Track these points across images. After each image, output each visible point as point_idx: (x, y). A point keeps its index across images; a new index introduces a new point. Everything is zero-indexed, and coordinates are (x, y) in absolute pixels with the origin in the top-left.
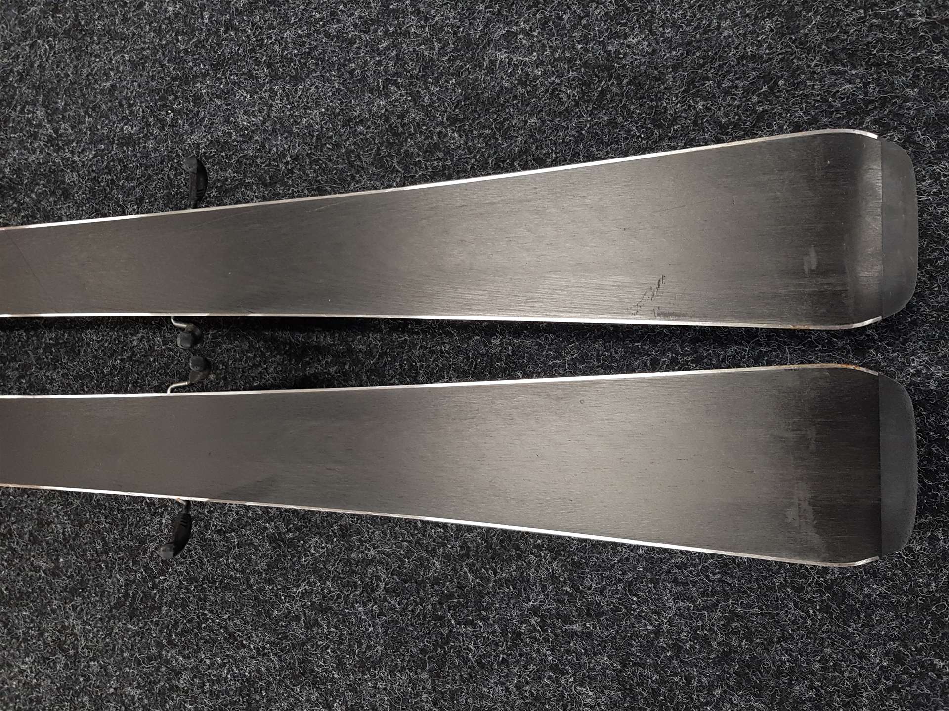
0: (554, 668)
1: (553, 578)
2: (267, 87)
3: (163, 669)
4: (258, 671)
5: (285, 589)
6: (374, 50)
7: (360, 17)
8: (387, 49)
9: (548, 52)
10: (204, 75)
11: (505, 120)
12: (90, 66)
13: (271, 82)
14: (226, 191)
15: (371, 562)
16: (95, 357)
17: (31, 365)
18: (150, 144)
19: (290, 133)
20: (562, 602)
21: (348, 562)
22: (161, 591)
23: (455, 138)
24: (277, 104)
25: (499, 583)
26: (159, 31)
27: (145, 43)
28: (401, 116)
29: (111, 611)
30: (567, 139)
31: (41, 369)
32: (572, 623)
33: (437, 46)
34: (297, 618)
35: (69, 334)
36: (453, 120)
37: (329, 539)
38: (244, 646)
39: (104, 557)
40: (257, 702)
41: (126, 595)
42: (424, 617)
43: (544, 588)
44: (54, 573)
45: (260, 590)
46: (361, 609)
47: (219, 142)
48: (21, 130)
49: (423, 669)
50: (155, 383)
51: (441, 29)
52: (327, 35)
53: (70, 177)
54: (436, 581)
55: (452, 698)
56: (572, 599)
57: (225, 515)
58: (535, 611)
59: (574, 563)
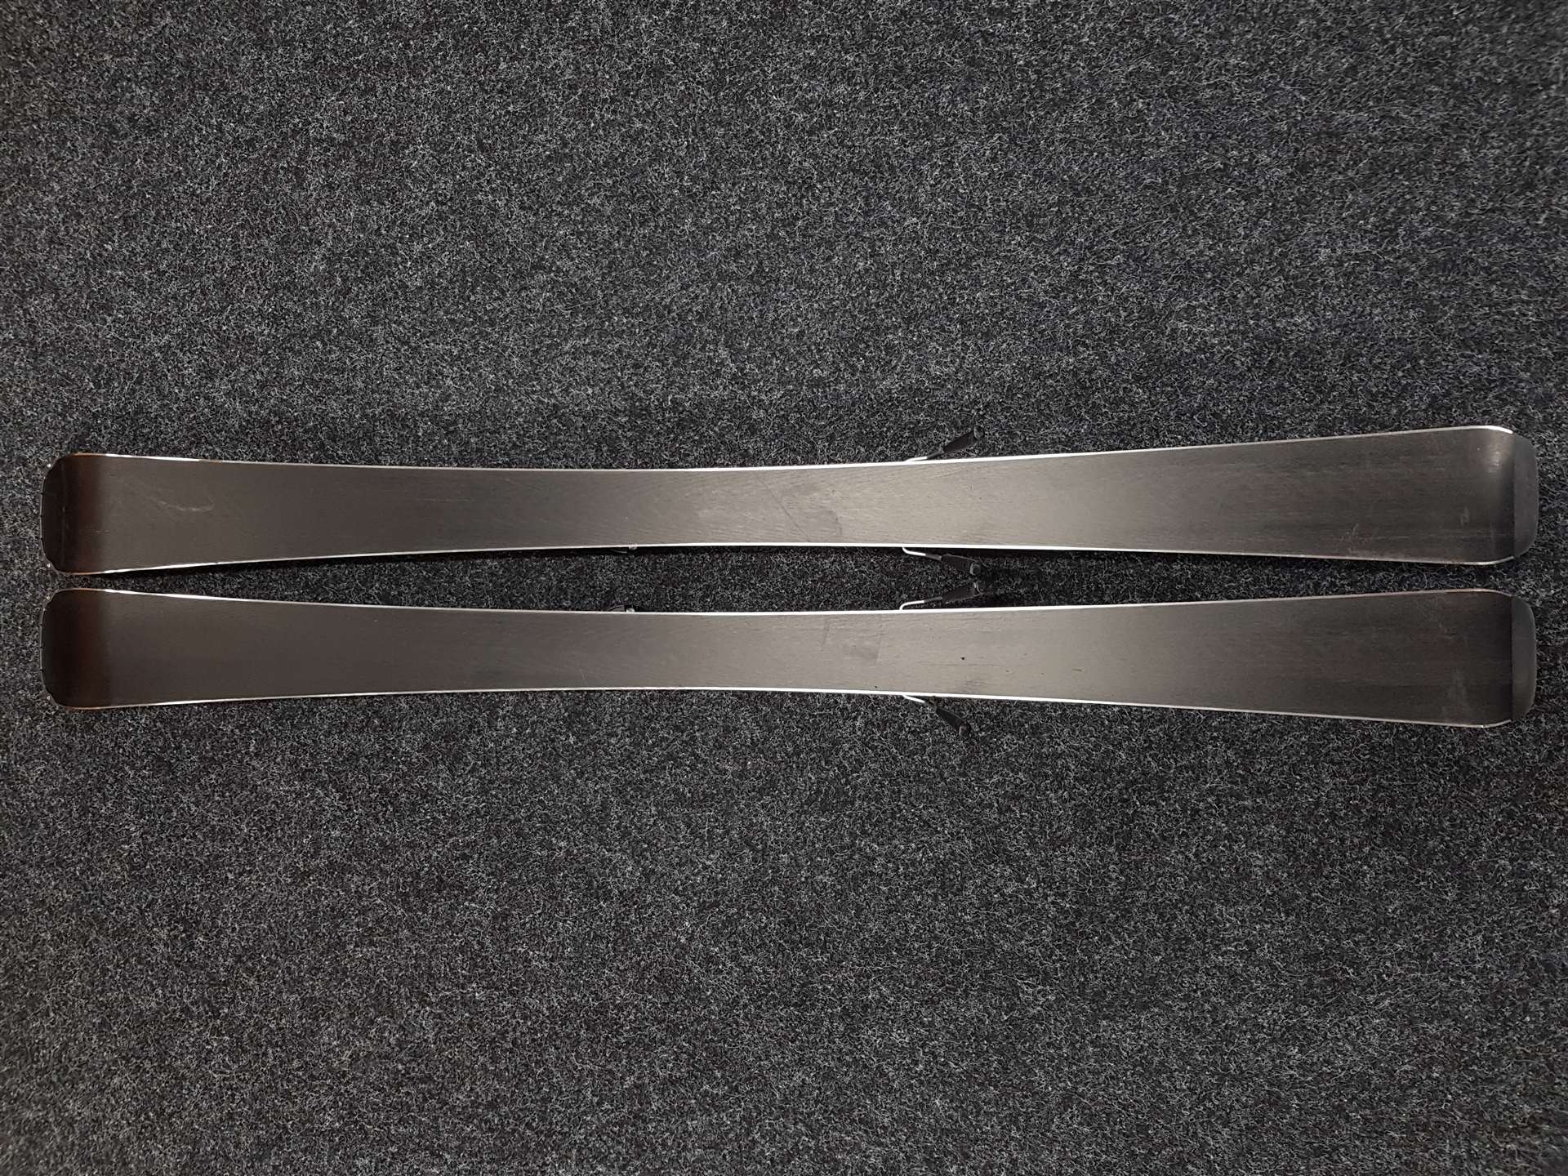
0: (1228, 837)
1: (1228, 763)
2: (959, 341)
3: (857, 856)
4: (953, 853)
5: (978, 780)
6: (1063, 313)
7: (1050, 285)
8: (1076, 313)
9: (1224, 325)
10: (896, 328)
11: (1186, 380)
12: (776, 311)
13: (963, 337)
14: (918, 433)
15: (1060, 756)
16: (785, 578)
17: (715, 587)
18: (842, 387)
19: (982, 383)
20: (1236, 783)
21: (1039, 756)
22: (855, 788)
23: (1140, 393)
24: (970, 357)
25: (1180, 769)
26: (848, 284)
27: (834, 293)
28: (1089, 372)
29: (802, 807)
30: (1241, 399)
31: (727, 589)
32: (1244, 800)
33: (1123, 314)
34: (991, 806)
35: (757, 557)
36: (1138, 378)
37: (1021, 737)
38: (939, 832)
39: (795, 759)
40: (951, 880)
41: (818, 792)
42: (1111, 799)
43: (1220, 772)
44: (742, 775)
45: (956, 782)
46: (1052, 795)
47: (911, 388)
48: (702, 368)
49: (1110, 844)
50: (848, 602)
51: (1126, 300)
52: (1019, 298)
53: (757, 414)
54: (1121, 770)
55: (1137, 868)
56: (1244, 781)
57: (919, 718)
58: (1211, 791)
59: (1246, 751)
